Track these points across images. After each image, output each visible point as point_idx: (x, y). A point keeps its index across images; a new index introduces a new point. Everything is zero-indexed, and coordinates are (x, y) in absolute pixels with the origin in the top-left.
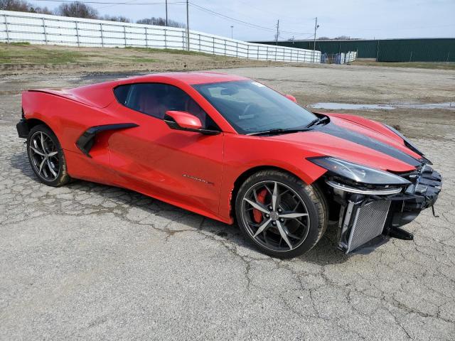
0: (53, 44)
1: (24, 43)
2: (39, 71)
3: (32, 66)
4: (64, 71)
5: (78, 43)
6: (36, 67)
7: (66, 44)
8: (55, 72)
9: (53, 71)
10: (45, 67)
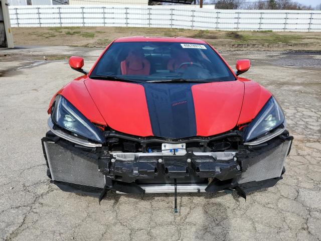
0: (289, 30)
1: (268, 31)
2: (257, 49)
3: (254, 45)
4: (275, 49)
5: (309, 29)
6: (256, 46)
7: (299, 31)
8: (268, 49)
9: (267, 49)
10: (263, 46)
